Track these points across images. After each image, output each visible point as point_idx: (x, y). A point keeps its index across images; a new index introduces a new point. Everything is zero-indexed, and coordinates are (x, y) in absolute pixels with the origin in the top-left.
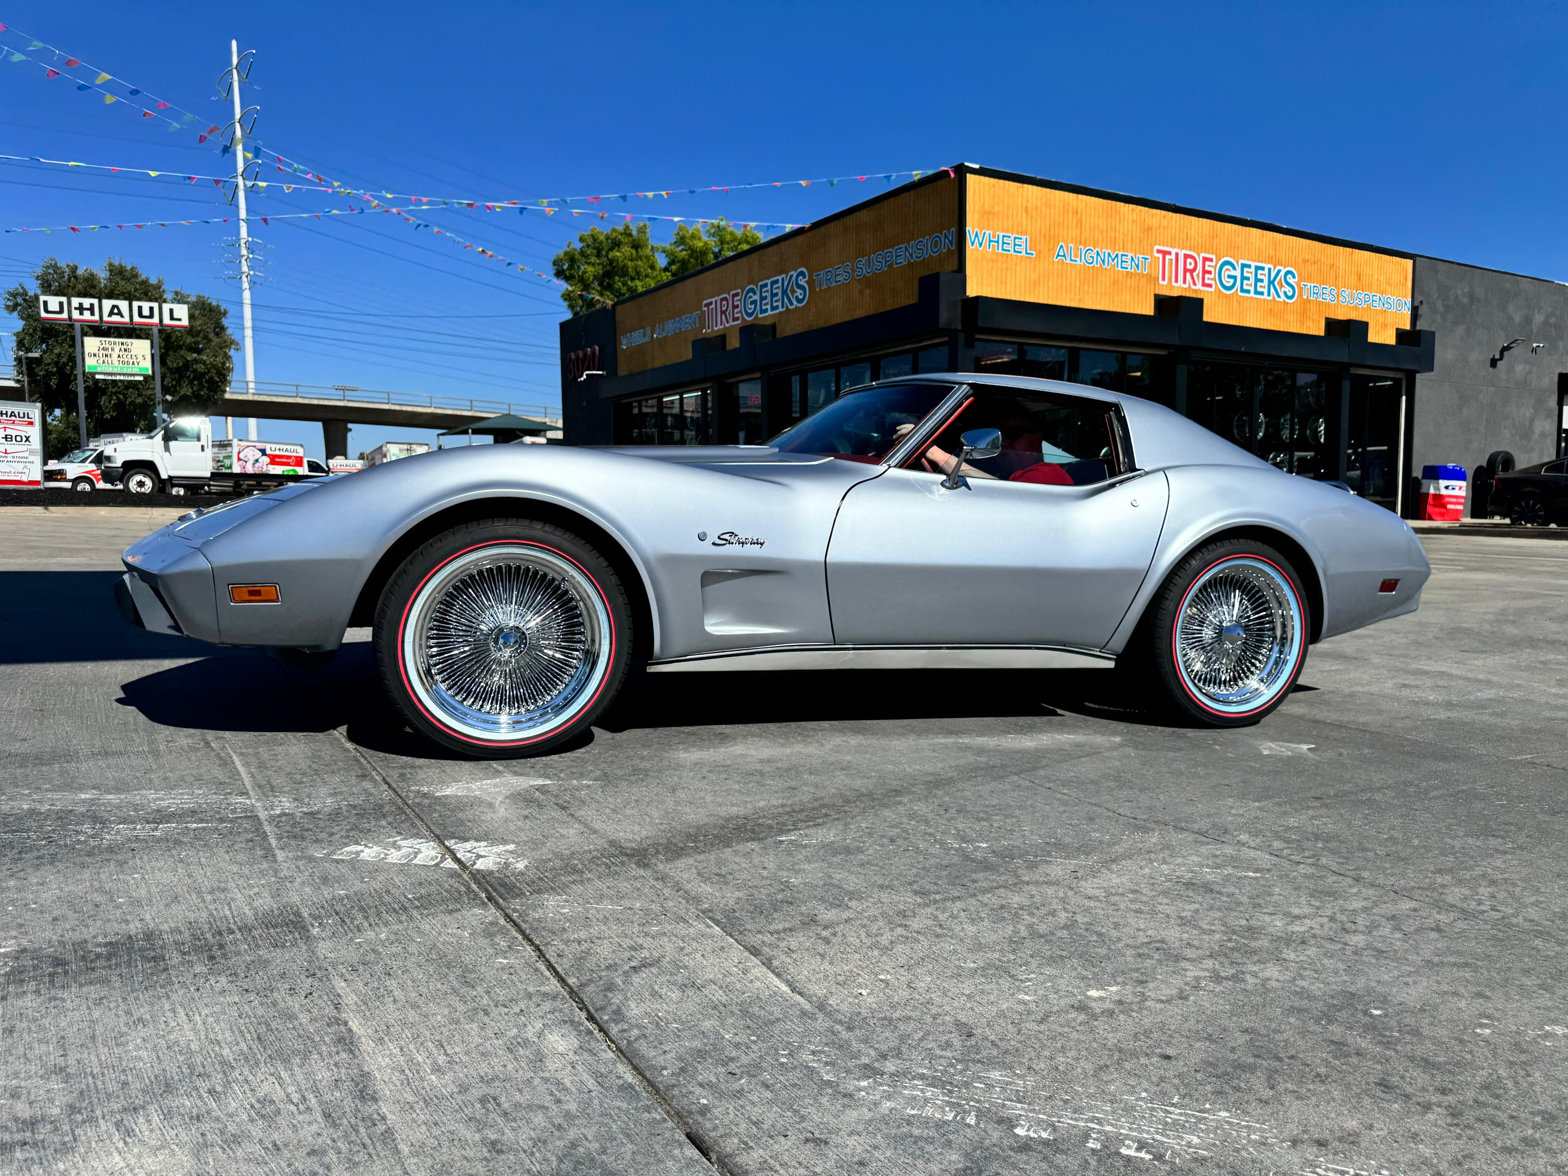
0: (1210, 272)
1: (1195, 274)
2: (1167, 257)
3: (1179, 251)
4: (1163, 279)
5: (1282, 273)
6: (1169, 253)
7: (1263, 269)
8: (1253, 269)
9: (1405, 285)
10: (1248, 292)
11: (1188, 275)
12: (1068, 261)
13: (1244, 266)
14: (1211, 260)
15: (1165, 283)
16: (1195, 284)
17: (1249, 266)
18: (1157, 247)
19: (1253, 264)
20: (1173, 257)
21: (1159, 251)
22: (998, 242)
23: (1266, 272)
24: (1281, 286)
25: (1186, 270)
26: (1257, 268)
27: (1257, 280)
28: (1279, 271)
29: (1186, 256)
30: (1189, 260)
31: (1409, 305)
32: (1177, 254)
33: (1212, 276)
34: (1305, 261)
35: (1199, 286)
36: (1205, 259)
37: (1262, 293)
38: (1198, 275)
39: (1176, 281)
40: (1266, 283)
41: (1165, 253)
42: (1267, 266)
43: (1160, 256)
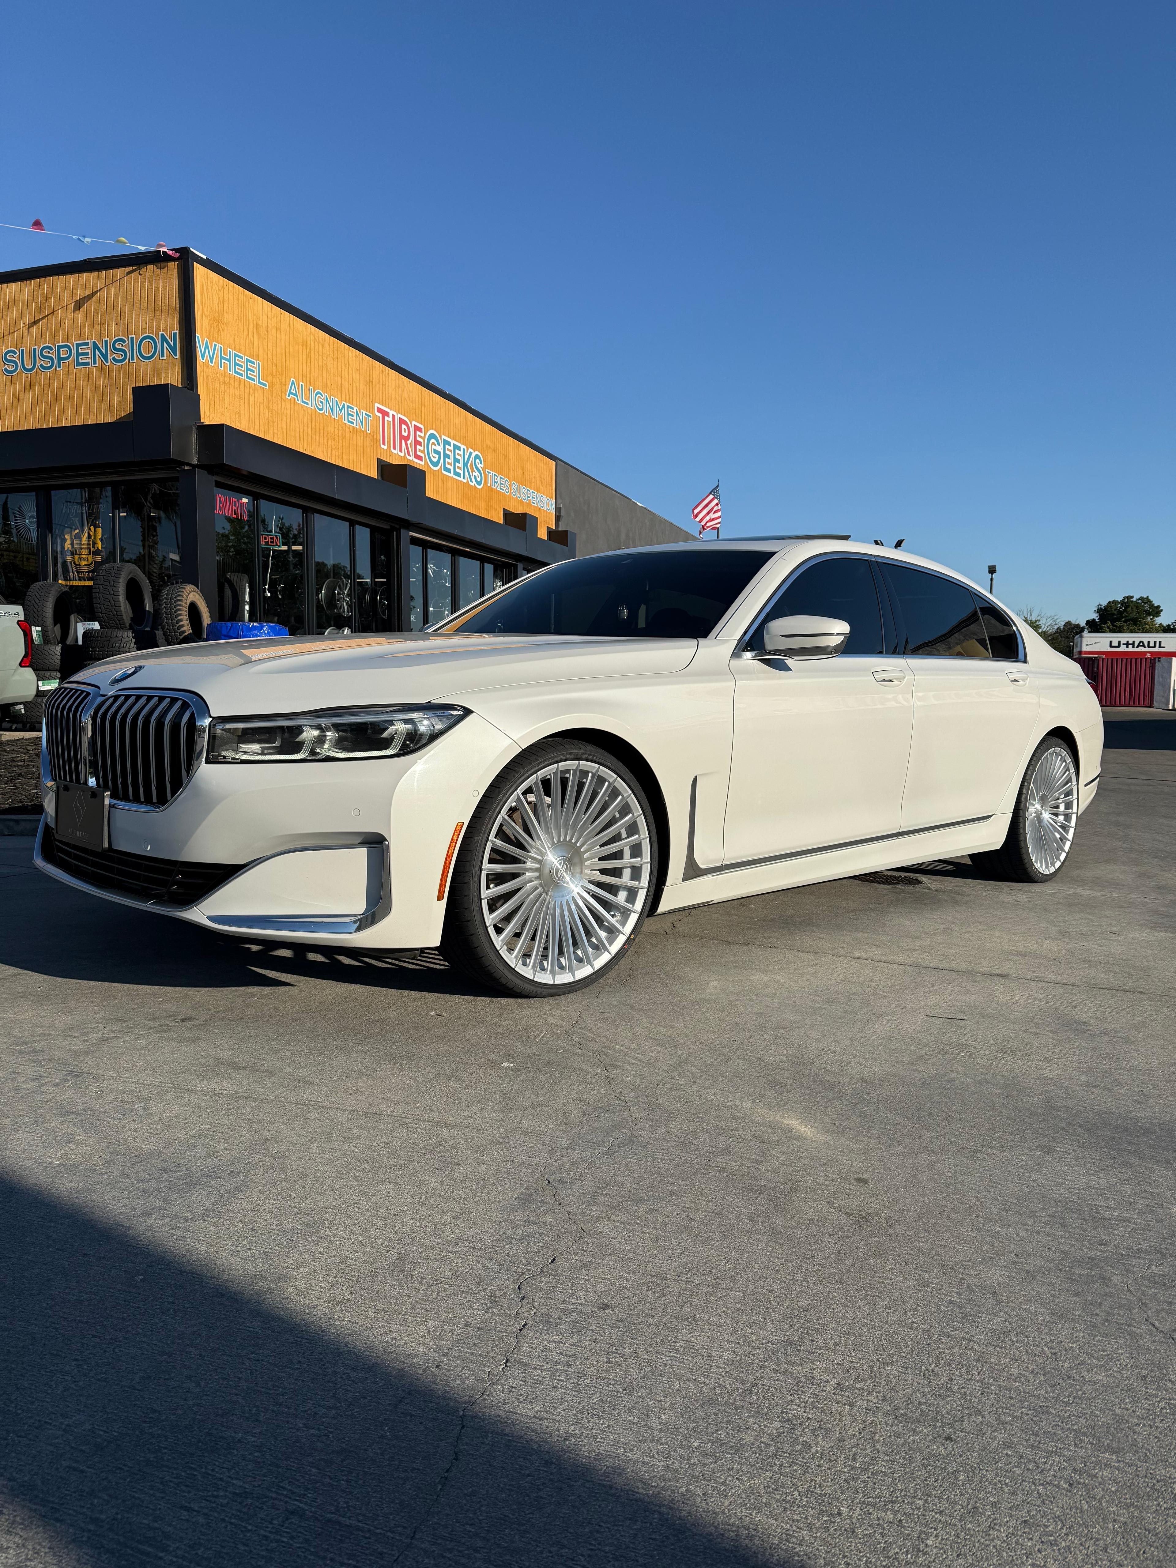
0: (420, 444)
1: (409, 442)
2: (386, 418)
3: (395, 414)
4: (384, 444)
5: (473, 456)
6: (387, 414)
7: (459, 448)
8: (452, 448)
9: (551, 486)
10: (449, 470)
11: (403, 441)
12: (300, 402)
13: (446, 443)
14: (420, 430)
15: (385, 447)
16: (409, 455)
17: (449, 444)
18: (377, 405)
19: (453, 442)
20: (391, 419)
21: (379, 410)
22: (229, 360)
23: (461, 453)
24: (473, 471)
25: (402, 437)
26: (456, 447)
27: (456, 460)
28: (471, 453)
29: (402, 422)
30: (404, 426)
31: (554, 506)
32: (394, 416)
33: (422, 448)
34: (488, 447)
35: (412, 458)
36: (417, 429)
37: (458, 475)
38: (411, 444)
39: (394, 448)
40: (461, 465)
41: (385, 414)
42: (462, 447)
43: (380, 415)
